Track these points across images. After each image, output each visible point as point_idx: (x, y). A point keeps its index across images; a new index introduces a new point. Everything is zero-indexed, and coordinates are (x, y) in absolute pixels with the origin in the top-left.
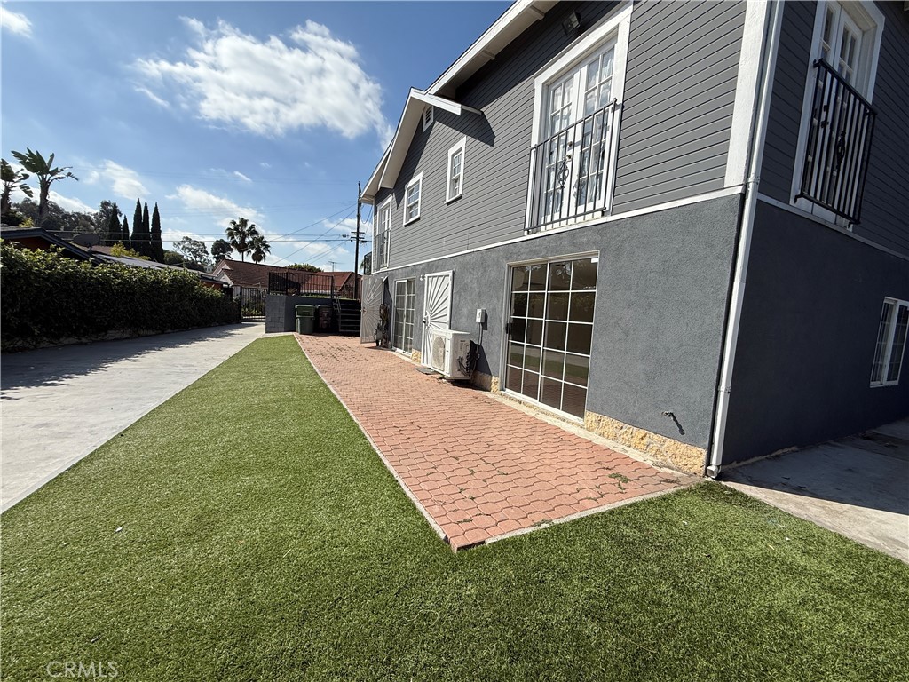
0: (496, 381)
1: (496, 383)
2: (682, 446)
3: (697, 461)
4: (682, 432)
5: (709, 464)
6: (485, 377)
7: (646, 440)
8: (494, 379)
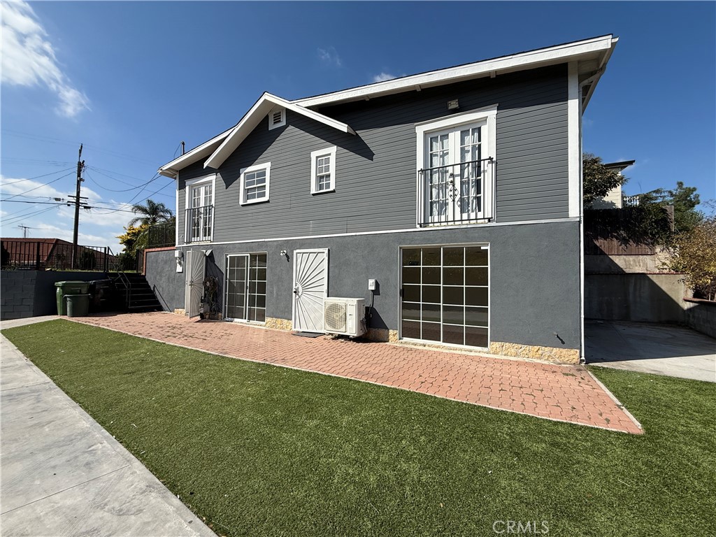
0: (393, 334)
1: (394, 335)
2: (564, 351)
3: (574, 357)
4: (563, 343)
5: (581, 357)
6: (381, 331)
7: (540, 352)
8: (391, 332)
